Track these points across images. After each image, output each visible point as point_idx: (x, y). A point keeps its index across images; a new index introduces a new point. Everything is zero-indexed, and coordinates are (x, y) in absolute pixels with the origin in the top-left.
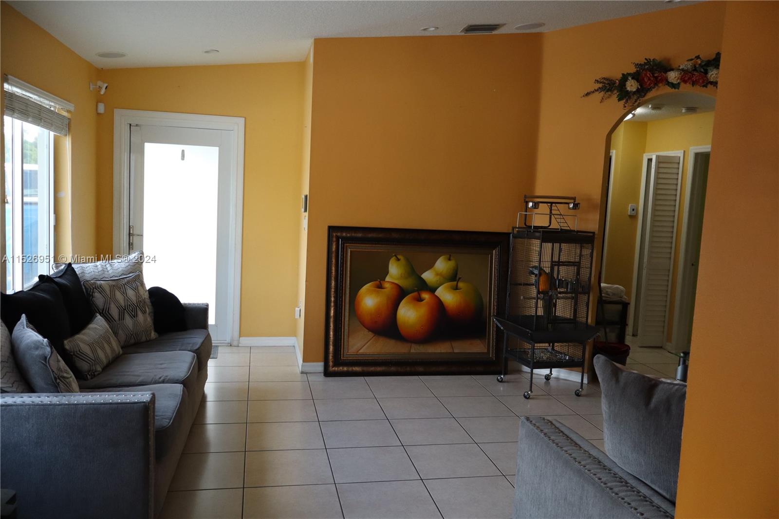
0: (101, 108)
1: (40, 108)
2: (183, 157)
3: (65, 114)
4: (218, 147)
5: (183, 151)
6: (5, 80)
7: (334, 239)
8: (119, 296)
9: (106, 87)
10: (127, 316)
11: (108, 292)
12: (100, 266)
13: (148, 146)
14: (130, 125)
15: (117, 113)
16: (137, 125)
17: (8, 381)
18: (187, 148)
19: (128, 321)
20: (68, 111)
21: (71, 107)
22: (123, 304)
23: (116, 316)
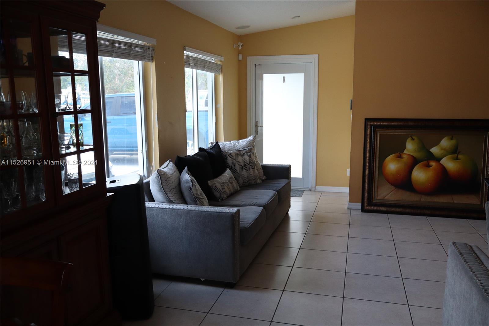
0: (241, 57)
1: (204, 61)
2: (284, 81)
3: (219, 63)
4: (304, 73)
5: (284, 77)
6: (185, 50)
7: (369, 127)
8: (240, 159)
9: (242, 46)
10: (244, 170)
11: (235, 158)
12: (232, 143)
13: (266, 76)
14: (256, 65)
15: (249, 59)
16: (259, 65)
17: (175, 197)
18: (286, 75)
19: (245, 173)
20: (221, 61)
21: (222, 59)
22: (242, 164)
23: (238, 170)
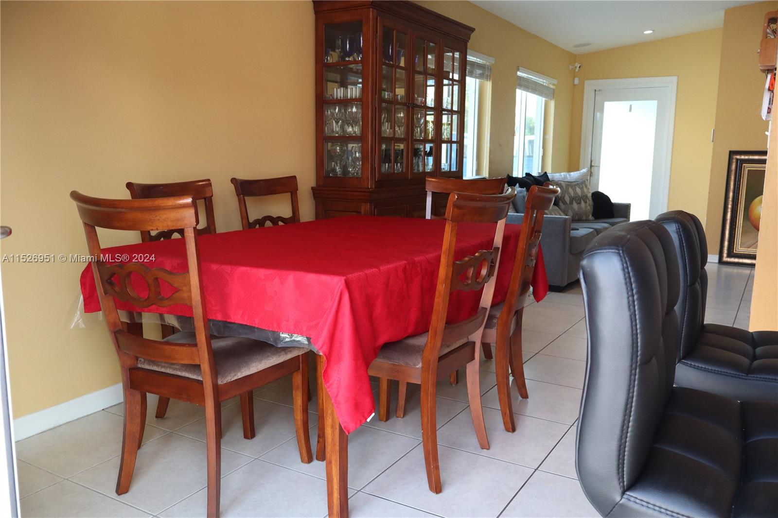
0: (577, 81)
1: (536, 83)
2: (630, 110)
3: (552, 86)
4: (657, 100)
5: (631, 106)
6: (518, 70)
7: (734, 161)
8: (571, 190)
9: (580, 67)
10: (574, 202)
11: (565, 187)
12: (563, 175)
13: (607, 105)
14: (595, 90)
15: (587, 83)
16: (600, 90)
18: (635, 103)
19: (575, 206)
20: (554, 85)
21: (555, 82)
22: (573, 196)
23: (568, 202)
